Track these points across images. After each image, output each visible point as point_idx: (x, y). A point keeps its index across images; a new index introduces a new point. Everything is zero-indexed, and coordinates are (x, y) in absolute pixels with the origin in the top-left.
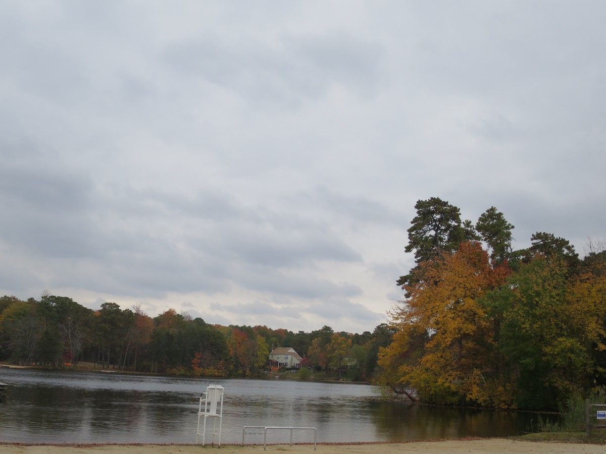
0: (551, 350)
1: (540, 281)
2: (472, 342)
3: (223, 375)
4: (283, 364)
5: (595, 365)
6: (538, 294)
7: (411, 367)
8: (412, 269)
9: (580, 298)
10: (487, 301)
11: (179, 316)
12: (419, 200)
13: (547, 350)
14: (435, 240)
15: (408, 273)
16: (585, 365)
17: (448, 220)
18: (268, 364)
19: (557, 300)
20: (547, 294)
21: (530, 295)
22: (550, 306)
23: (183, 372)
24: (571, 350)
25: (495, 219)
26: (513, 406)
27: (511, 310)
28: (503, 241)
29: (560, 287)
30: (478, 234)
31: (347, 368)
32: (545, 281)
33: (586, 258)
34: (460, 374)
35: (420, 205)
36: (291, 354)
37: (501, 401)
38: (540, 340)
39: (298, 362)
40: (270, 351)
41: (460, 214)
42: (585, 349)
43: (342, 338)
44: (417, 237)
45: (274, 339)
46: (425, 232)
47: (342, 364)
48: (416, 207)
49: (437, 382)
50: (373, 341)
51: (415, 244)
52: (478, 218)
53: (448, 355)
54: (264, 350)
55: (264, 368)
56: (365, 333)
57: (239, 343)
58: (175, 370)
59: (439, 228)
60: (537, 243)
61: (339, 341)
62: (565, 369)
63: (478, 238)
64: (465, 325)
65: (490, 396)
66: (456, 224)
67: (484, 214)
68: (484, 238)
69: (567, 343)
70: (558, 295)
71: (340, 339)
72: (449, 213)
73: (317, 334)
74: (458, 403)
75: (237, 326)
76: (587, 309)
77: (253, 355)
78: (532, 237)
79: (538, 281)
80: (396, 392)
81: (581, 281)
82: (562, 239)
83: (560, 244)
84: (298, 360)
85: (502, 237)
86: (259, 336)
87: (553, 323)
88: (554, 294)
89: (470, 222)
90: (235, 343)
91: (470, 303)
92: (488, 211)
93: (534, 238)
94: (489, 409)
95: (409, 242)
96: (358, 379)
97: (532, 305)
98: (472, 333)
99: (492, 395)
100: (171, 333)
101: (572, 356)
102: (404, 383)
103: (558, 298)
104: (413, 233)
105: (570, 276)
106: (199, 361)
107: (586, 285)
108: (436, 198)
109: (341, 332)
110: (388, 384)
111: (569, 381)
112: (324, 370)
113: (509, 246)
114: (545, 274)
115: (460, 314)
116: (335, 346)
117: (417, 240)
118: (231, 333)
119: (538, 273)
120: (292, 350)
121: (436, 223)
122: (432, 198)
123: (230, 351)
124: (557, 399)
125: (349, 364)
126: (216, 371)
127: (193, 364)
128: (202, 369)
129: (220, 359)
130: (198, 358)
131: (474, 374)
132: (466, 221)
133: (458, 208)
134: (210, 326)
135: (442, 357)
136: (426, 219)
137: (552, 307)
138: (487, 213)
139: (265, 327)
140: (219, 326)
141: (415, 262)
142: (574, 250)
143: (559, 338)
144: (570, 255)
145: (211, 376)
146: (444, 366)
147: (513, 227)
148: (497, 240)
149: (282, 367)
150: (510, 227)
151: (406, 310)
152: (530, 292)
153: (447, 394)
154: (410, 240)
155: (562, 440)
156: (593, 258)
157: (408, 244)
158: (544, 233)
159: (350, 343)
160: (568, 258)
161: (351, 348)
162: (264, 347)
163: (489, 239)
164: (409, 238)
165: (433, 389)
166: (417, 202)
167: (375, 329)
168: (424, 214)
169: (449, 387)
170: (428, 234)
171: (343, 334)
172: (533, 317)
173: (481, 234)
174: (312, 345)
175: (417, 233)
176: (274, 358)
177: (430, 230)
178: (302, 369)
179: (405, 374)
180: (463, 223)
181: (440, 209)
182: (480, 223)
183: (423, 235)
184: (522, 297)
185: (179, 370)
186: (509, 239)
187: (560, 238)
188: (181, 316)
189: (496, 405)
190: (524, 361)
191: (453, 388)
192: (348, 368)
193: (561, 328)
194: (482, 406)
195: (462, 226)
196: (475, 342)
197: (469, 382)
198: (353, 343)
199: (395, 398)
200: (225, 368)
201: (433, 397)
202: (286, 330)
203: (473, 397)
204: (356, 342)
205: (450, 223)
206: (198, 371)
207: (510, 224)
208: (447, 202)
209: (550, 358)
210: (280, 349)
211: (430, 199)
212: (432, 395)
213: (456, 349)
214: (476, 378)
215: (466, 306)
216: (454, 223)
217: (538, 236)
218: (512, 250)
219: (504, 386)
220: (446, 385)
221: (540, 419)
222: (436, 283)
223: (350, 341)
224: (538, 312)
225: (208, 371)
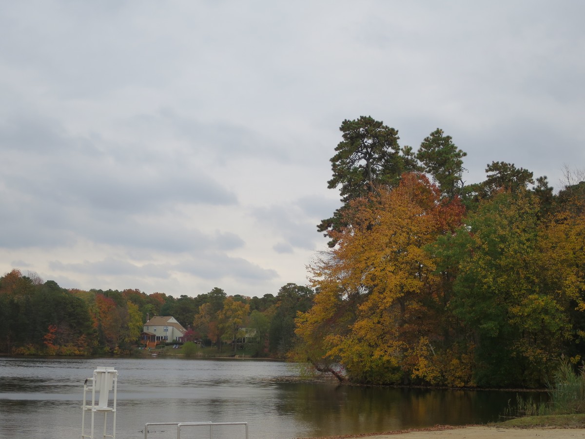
0: (520, 311)
1: (505, 222)
2: (417, 303)
3: (86, 353)
4: (162, 337)
5: (575, 328)
6: (503, 239)
7: (340, 337)
8: (337, 210)
9: (556, 243)
10: (438, 249)
11: (26, 279)
12: (346, 120)
13: (515, 310)
14: (366, 172)
15: (332, 216)
16: (561, 329)
17: (383, 146)
18: (143, 339)
19: (528, 247)
20: (515, 239)
21: (493, 240)
22: (519, 254)
23: (33, 350)
24: (545, 311)
25: (442, 144)
26: (471, 384)
27: (469, 260)
28: (453, 172)
29: (530, 230)
30: (420, 164)
31: (244, 341)
32: (511, 223)
33: (561, 192)
34: (403, 344)
35: (346, 126)
36: (172, 324)
37: (455, 377)
38: (505, 299)
39: (182, 335)
40: (145, 322)
41: (398, 138)
42: (562, 309)
43: (238, 303)
44: (343, 169)
45: (150, 306)
46: (353, 162)
47: (239, 336)
48: (342, 129)
49: (373, 356)
50: (277, 305)
51: (341, 178)
52: (420, 144)
53: (387, 319)
54: (137, 321)
55: (137, 343)
56: (266, 295)
57: (104, 312)
58: (23, 348)
59: (371, 156)
60: (493, 176)
61: (233, 307)
62: (536, 334)
63: (421, 169)
64: (409, 281)
65: (441, 372)
66: (393, 151)
67: (428, 138)
68: (427, 169)
69: (540, 301)
70: (528, 240)
71: (235, 305)
72: (384, 137)
73: (204, 298)
74: (400, 382)
75: (100, 291)
76: (565, 258)
77: (122, 327)
78: (487, 168)
79: (502, 223)
80: (319, 370)
81: (557, 221)
82: (525, 170)
83: (523, 176)
84: (182, 332)
85: (451, 167)
86: (129, 303)
87: (522, 276)
88: (523, 238)
89: (411, 148)
90: (99, 313)
91: (414, 252)
92: (432, 134)
93: (490, 169)
94: (441, 388)
95: (333, 175)
96: (258, 355)
97: (495, 253)
98: (419, 291)
99: (444, 370)
100: (16, 301)
101: (547, 318)
102: (332, 358)
103: (528, 244)
104: (338, 163)
105: (542, 216)
106: (54, 337)
107: (562, 227)
108: (368, 116)
109: (236, 296)
110: (309, 359)
111: (542, 349)
112: (215, 344)
113: (459, 178)
114: (512, 213)
115: (403, 266)
116: (229, 313)
117: (343, 172)
118: (93, 300)
119: (503, 212)
120: (172, 320)
121: (367, 150)
122: (362, 117)
123: (93, 322)
124: (526, 373)
125: (247, 336)
126: (76, 348)
127: (46, 340)
128: (59, 346)
129: (81, 333)
130: (52, 333)
131: (420, 344)
132: (405, 147)
133: (396, 130)
134: (65, 291)
135: (379, 322)
136: (354, 145)
137: (521, 256)
138: (432, 137)
139: (137, 292)
140: (77, 291)
141: (341, 200)
142: (547, 183)
143: (530, 294)
144: (542, 189)
145: (70, 355)
146: (381, 335)
147: (465, 154)
148: (444, 172)
149: (161, 342)
150: (461, 154)
151: (332, 263)
152: (493, 236)
153: (386, 370)
154: (335, 172)
155: (560, 425)
156: (571, 192)
157: (332, 178)
158: (502, 163)
159: (248, 308)
160: (540, 193)
161: (249, 315)
162: (137, 317)
163: (434, 170)
164: (333, 169)
165: (368, 364)
166: (343, 123)
167: (280, 290)
168: (352, 138)
169: (388, 361)
170: (357, 164)
171: (238, 298)
172: (497, 269)
173: (424, 164)
174: (198, 313)
175: (343, 163)
176: (150, 330)
177: (360, 159)
178: (187, 344)
179: (333, 345)
180: (402, 149)
181: (372, 131)
182: (421, 150)
183: (351, 165)
184: (483, 243)
185: (29, 349)
186: (460, 170)
187: (522, 168)
188: (28, 278)
189: (449, 383)
190: (485, 326)
191: (394, 362)
192: (246, 341)
193: (533, 282)
194: (430, 385)
195: (401, 153)
196: (421, 302)
197: (415, 354)
198: (252, 309)
199: (318, 377)
200: (88, 345)
201: (368, 374)
202: (164, 295)
203: (420, 373)
204: (254, 307)
205: (385, 149)
206: (53, 349)
207: (460, 151)
208: (382, 123)
209: (518, 320)
210: (157, 319)
211: (359, 118)
212: (366, 372)
213: (397, 311)
214: (424, 349)
215: (410, 256)
216: (390, 150)
217: (495, 167)
218: (463, 183)
219: (459, 358)
220: (385, 358)
221: (520, 400)
222: (369, 227)
223: (247, 306)
224: (503, 262)
225: (66, 350)
